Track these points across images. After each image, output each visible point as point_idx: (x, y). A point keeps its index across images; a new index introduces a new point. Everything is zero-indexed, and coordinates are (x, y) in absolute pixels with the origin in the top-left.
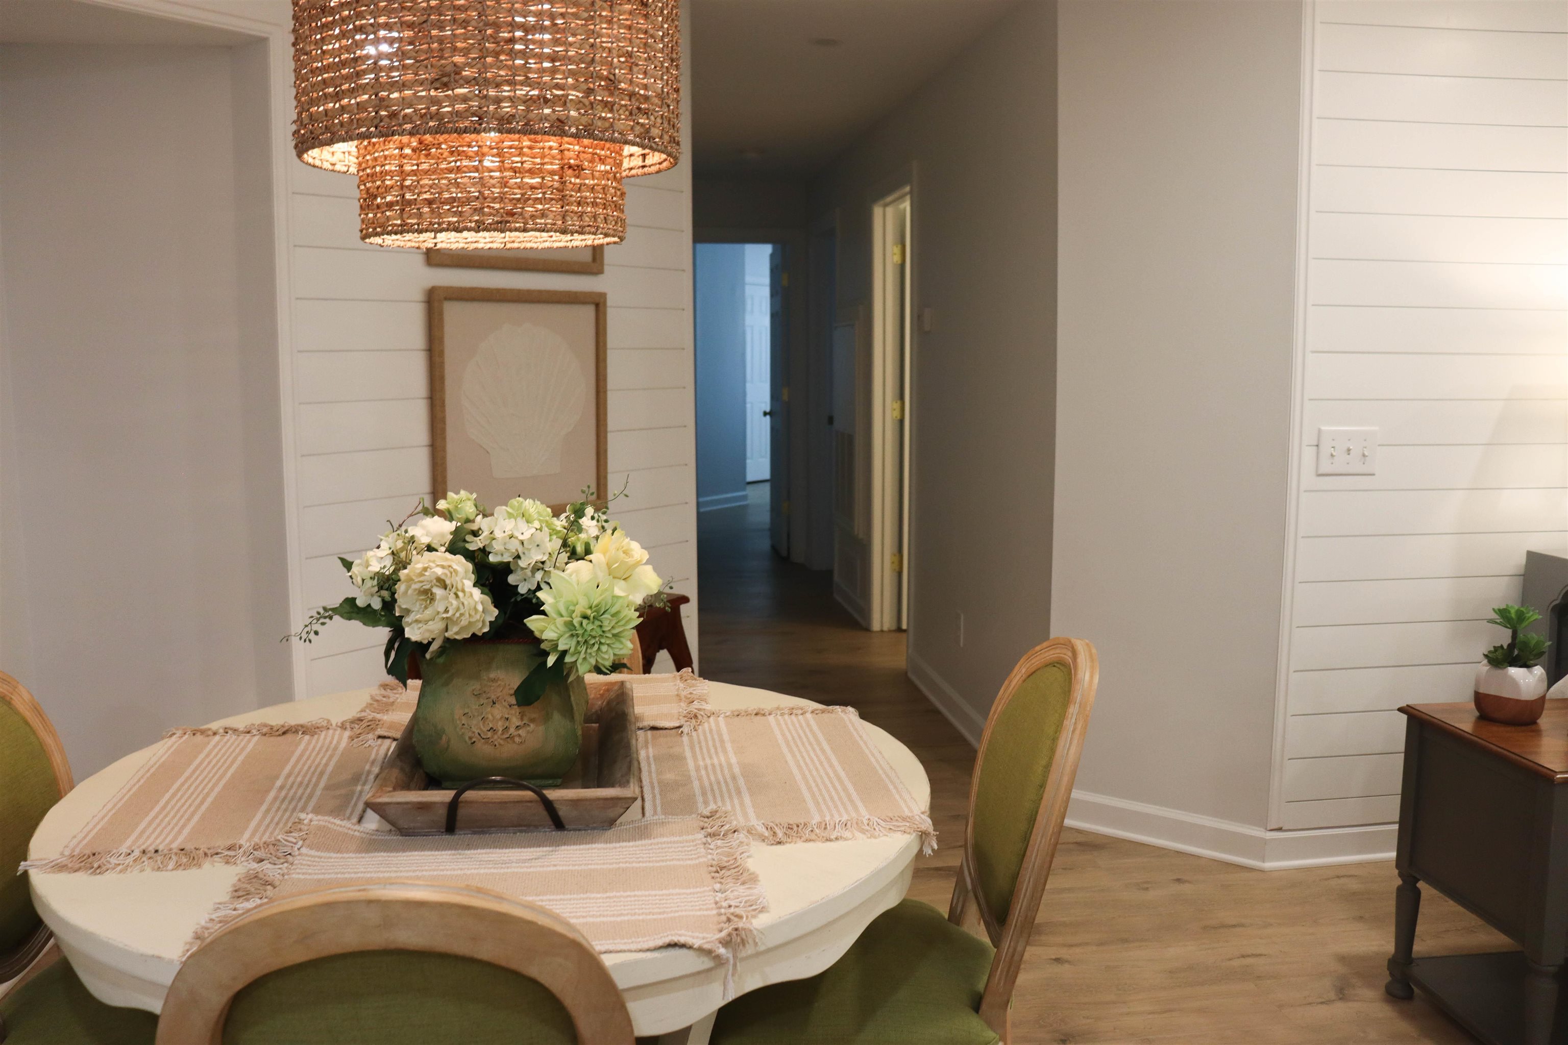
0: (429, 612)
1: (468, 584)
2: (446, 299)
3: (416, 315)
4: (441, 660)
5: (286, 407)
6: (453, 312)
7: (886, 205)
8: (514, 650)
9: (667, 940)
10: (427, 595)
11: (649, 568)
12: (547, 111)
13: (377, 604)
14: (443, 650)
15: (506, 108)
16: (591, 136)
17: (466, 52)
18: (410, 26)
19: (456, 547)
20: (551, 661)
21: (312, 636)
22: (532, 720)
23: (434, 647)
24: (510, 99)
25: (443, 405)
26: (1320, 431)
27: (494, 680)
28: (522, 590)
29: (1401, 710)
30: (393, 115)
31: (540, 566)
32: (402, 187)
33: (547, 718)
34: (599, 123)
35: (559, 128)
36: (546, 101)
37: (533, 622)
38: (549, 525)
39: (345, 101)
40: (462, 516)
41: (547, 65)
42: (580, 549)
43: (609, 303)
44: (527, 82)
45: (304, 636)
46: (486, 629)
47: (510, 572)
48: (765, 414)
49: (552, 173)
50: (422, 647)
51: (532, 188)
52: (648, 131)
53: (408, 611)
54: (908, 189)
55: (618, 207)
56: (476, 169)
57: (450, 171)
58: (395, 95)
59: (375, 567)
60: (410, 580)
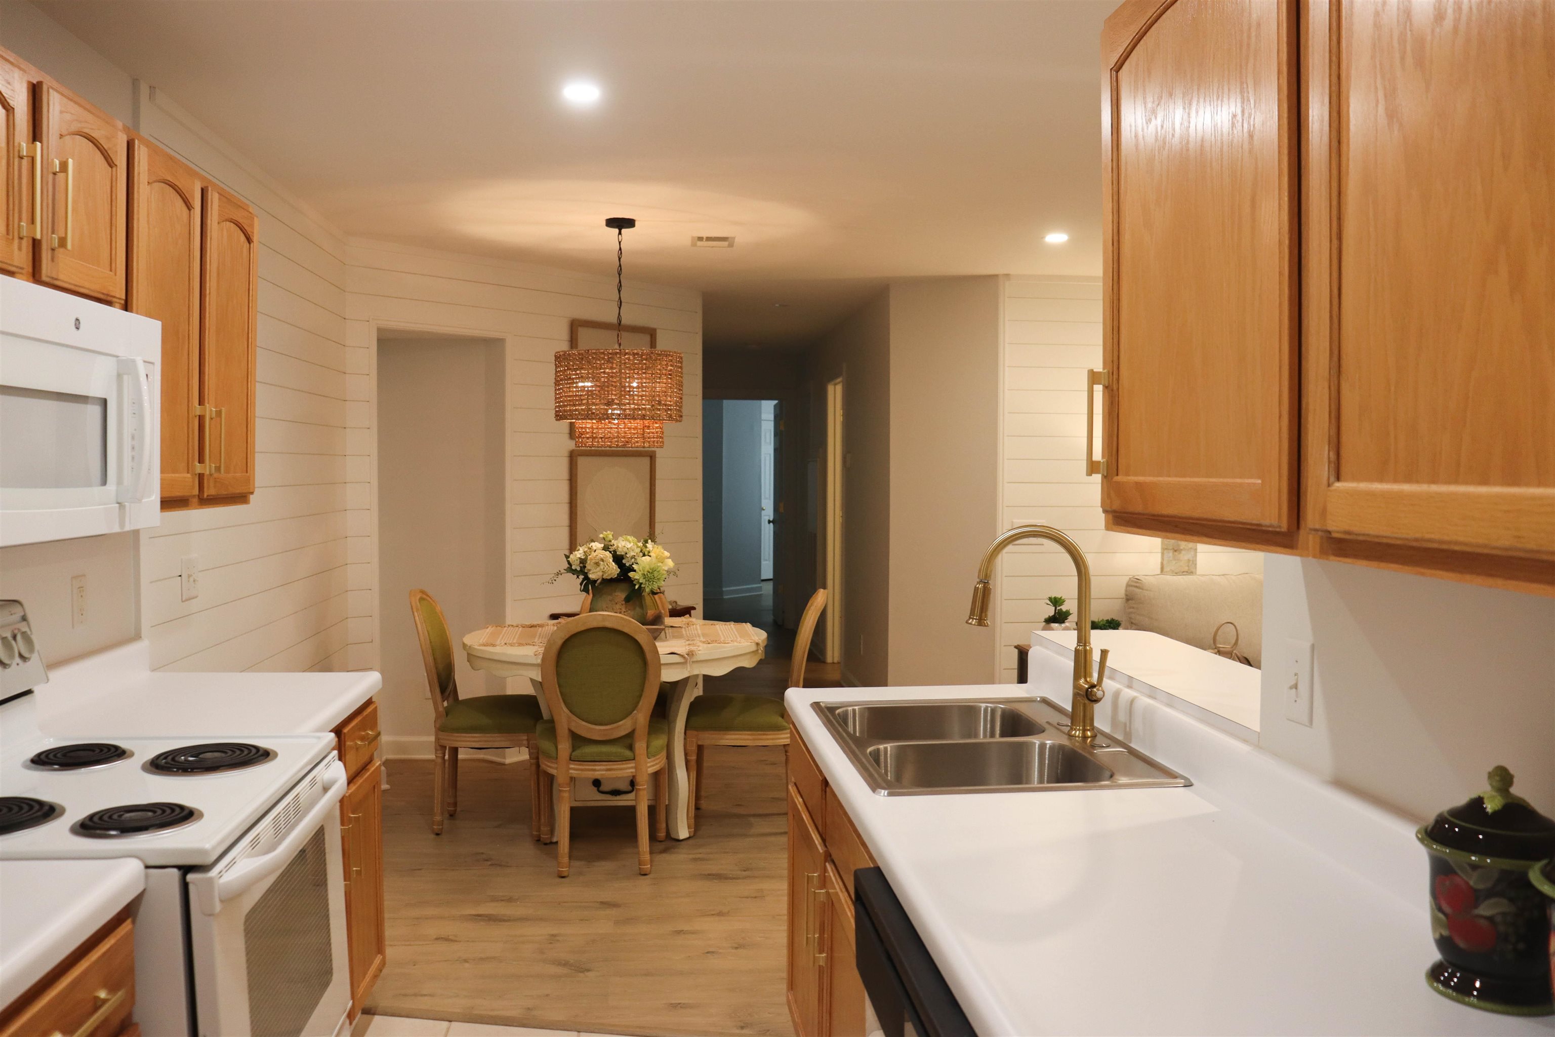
0: (598, 569)
1: (611, 560)
2: (579, 455)
3: (564, 463)
4: (600, 587)
5: (508, 506)
6: (582, 461)
7: (835, 385)
8: (624, 586)
9: (671, 652)
10: (597, 564)
11: (670, 560)
12: (640, 412)
13: (578, 569)
14: (601, 583)
15: (628, 412)
16: (653, 419)
17: (615, 395)
18: (599, 386)
19: (606, 548)
20: (637, 587)
21: (554, 581)
22: (629, 610)
23: (599, 581)
24: (629, 409)
25: (576, 506)
26: (1012, 522)
27: (617, 596)
28: (627, 565)
29: (1016, 647)
30: (593, 413)
31: (633, 557)
32: (592, 433)
33: (634, 609)
34: (655, 415)
35: (643, 417)
36: (640, 409)
37: (631, 574)
38: (636, 544)
39: (577, 408)
40: (608, 539)
41: (640, 398)
42: (646, 553)
43: (657, 456)
44: (634, 404)
45: (550, 582)
46: (616, 576)
47: (623, 558)
48: (769, 522)
49: (640, 429)
50: (595, 581)
51: (634, 434)
52: (671, 415)
53: (589, 570)
54: (839, 380)
55: (661, 437)
56: (617, 428)
57: (608, 428)
58: (594, 407)
59: (579, 556)
60: (591, 559)
